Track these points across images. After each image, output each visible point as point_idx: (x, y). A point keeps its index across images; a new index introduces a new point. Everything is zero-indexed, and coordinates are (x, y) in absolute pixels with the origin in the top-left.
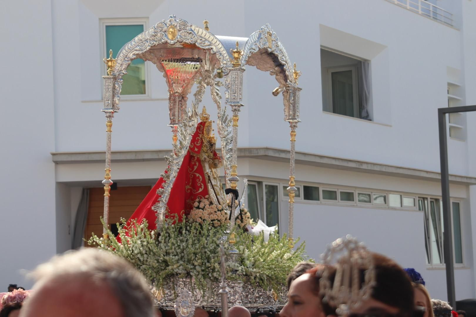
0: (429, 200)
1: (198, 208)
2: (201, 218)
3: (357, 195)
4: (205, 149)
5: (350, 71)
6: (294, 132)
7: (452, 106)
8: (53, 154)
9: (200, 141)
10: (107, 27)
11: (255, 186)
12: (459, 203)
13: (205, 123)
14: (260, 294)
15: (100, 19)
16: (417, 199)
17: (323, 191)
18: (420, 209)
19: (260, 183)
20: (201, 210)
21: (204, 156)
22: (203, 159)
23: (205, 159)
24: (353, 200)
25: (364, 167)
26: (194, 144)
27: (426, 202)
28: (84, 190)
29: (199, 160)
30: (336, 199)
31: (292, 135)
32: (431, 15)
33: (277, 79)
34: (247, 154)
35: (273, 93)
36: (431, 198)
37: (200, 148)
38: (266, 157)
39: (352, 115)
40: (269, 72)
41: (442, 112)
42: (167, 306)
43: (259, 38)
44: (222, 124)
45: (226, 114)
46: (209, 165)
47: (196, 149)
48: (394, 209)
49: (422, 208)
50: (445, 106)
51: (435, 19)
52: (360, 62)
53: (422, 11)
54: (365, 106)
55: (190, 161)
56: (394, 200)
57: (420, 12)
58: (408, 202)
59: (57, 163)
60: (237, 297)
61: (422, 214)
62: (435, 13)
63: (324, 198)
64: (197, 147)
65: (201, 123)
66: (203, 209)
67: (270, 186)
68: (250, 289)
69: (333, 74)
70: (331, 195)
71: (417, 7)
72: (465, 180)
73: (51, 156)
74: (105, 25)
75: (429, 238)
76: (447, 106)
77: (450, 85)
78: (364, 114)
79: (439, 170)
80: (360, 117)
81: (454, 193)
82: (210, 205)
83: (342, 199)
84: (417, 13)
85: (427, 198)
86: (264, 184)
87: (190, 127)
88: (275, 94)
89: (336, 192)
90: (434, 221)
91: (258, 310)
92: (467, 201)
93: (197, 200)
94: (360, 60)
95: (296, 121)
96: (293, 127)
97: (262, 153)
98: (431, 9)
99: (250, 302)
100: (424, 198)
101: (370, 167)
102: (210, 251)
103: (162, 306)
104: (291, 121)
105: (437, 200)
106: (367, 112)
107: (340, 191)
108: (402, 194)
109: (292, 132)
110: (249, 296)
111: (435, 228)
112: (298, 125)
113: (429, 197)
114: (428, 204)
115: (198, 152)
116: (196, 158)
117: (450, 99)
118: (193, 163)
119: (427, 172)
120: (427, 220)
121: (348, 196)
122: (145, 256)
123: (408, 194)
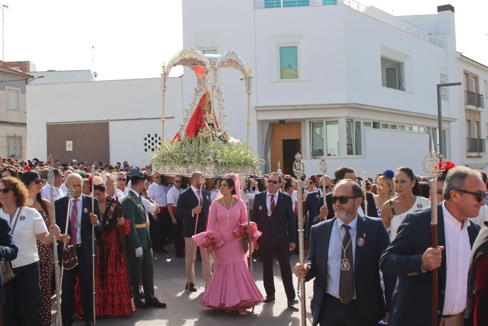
0: (432, 129)
1: (201, 132)
2: (202, 136)
3: (398, 126)
4: (206, 105)
5: (395, 68)
6: (249, 97)
7: (442, 83)
8: (256, 107)
9: (204, 102)
10: (280, 47)
11: (350, 121)
12: (445, 130)
13: (207, 93)
14: (226, 170)
15: (277, 44)
16: (426, 128)
17: (382, 124)
18: (427, 133)
19: (352, 120)
20: (202, 133)
21: (205, 108)
22: (205, 110)
23: (206, 110)
24: (396, 129)
25: (402, 113)
26: (201, 103)
27: (430, 130)
28: (270, 124)
29: (203, 110)
30: (388, 128)
31: (248, 98)
32: (433, 41)
33: (242, 73)
34: (346, 106)
35: (241, 79)
36: (433, 128)
37: (204, 105)
38: (355, 108)
39: (396, 88)
40: (239, 70)
41: (439, 86)
42: (185, 175)
43: (227, 55)
44: (217, 94)
45: (220, 89)
46: (208, 112)
47: (202, 105)
48: (415, 133)
49: (428, 132)
50: (439, 83)
51: (434, 43)
52: (399, 64)
53: (428, 39)
54: (402, 84)
55: (200, 111)
56: (415, 129)
57: (427, 40)
58: (422, 129)
59: (257, 111)
60: (212, 171)
61: (428, 135)
62: (434, 41)
63: (382, 128)
64: (203, 104)
65: (205, 94)
66: (203, 132)
67: (357, 122)
68: (220, 168)
69: (386, 69)
70: (386, 126)
71: (426, 38)
72: (448, 119)
73: (255, 108)
74: (279, 46)
75: (431, 147)
76: (440, 84)
77: (441, 74)
78: (401, 88)
79: (437, 115)
80: (400, 89)
81: (444, 126)
82: (206, 130)
83: (391, 128)
84: (426, 40)
85: (430, 128)
86: (354, 121)
87: (198, 95)
88: (242, 79)
89: (388, 125)
90: (434, 138)
91: (220, 177)
92: (449, 129)
93: (201, 128)
94: (399, 62)
95: (250, 92)
96: (249, 94)
97: (353, 106)
98: (433, 39)
99: (220, 174)
100: (429, 128)
101: (404, 113)
102: (201, 151)
103: (183, 175)
104: (248, 92)
105: (435, 129)
106: (403, 87)
107: (390, 124)
108: (419, 126)
109: (248, 97)
110: (219, 171)
111: (434, 142)
112: (251, 93)
113: (431, 128)
114: (431, 130)
115: (203, 107)
116: (202, 109)
117: (441, 81)
118: (201, 112)
119: (431, 115)
120: (430, 138)
121: (394, 127)
122: (176, 153)
123: (422, 126)
